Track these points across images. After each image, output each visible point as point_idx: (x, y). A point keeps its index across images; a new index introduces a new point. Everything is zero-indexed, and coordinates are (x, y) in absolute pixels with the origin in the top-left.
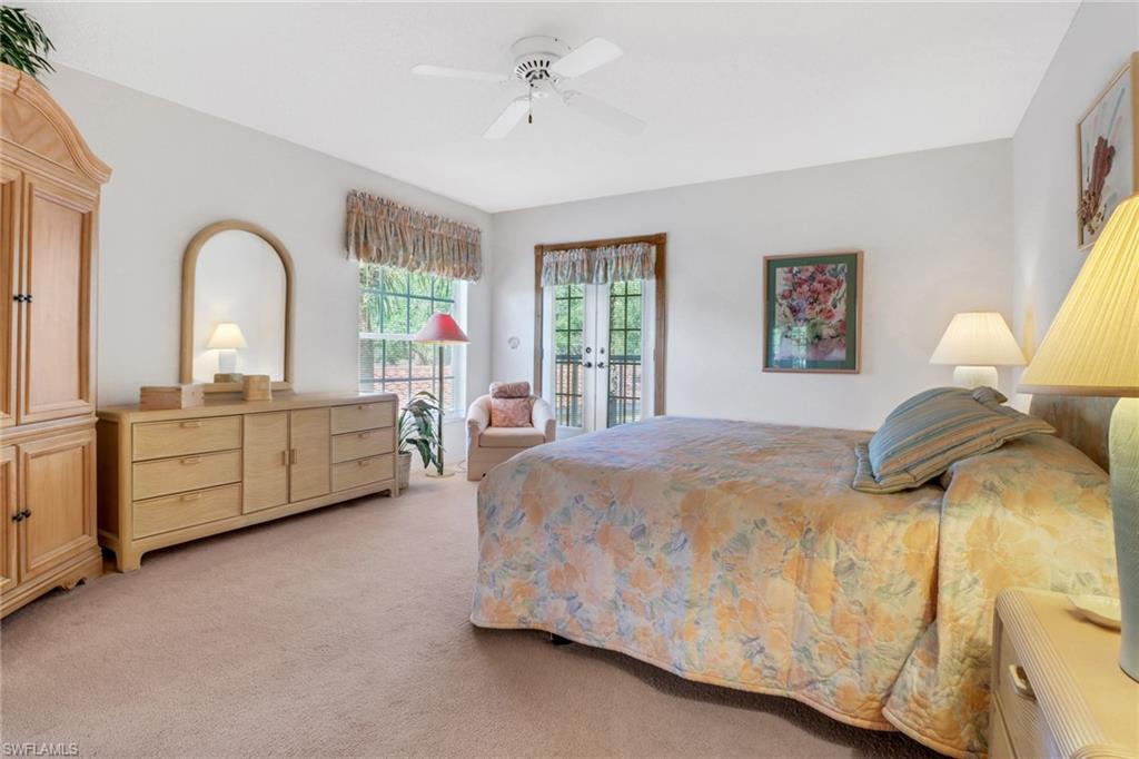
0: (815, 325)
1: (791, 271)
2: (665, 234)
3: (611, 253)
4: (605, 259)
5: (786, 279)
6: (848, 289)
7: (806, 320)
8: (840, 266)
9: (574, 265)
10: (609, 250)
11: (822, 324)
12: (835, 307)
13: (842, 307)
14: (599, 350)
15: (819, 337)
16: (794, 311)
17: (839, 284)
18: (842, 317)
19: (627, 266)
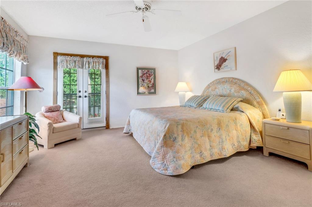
0: (148, 84)
1: (142, 71)
2: (108, 56)
3: (91, 60)
4: (88, 61)
5: (141, 73)
6: (154, 76)
7: (146, 83)
8: (152, 71)
9: (75, 62)
10: (90, 58)
11: (149, 84)
12: (151, 80)
13: (153, 80)
14: (84, 91)
15: (149, 87)
16: (143, 80)
17: (152, 75)
18: (153, 82)
19: (97, 64)
